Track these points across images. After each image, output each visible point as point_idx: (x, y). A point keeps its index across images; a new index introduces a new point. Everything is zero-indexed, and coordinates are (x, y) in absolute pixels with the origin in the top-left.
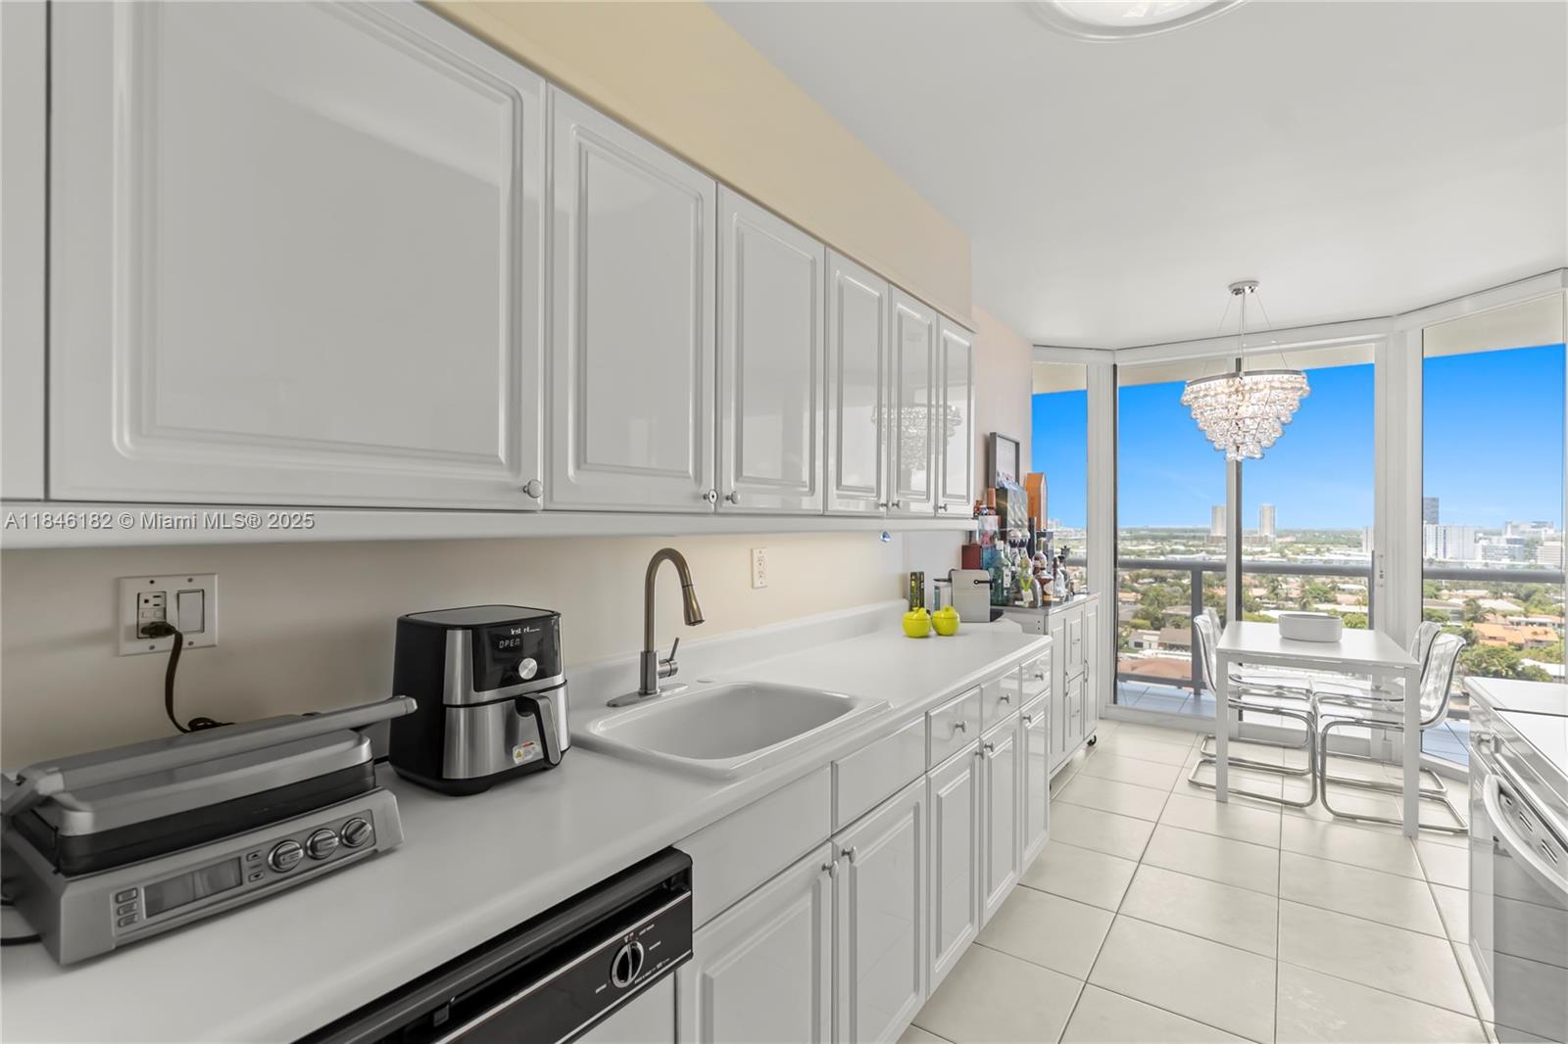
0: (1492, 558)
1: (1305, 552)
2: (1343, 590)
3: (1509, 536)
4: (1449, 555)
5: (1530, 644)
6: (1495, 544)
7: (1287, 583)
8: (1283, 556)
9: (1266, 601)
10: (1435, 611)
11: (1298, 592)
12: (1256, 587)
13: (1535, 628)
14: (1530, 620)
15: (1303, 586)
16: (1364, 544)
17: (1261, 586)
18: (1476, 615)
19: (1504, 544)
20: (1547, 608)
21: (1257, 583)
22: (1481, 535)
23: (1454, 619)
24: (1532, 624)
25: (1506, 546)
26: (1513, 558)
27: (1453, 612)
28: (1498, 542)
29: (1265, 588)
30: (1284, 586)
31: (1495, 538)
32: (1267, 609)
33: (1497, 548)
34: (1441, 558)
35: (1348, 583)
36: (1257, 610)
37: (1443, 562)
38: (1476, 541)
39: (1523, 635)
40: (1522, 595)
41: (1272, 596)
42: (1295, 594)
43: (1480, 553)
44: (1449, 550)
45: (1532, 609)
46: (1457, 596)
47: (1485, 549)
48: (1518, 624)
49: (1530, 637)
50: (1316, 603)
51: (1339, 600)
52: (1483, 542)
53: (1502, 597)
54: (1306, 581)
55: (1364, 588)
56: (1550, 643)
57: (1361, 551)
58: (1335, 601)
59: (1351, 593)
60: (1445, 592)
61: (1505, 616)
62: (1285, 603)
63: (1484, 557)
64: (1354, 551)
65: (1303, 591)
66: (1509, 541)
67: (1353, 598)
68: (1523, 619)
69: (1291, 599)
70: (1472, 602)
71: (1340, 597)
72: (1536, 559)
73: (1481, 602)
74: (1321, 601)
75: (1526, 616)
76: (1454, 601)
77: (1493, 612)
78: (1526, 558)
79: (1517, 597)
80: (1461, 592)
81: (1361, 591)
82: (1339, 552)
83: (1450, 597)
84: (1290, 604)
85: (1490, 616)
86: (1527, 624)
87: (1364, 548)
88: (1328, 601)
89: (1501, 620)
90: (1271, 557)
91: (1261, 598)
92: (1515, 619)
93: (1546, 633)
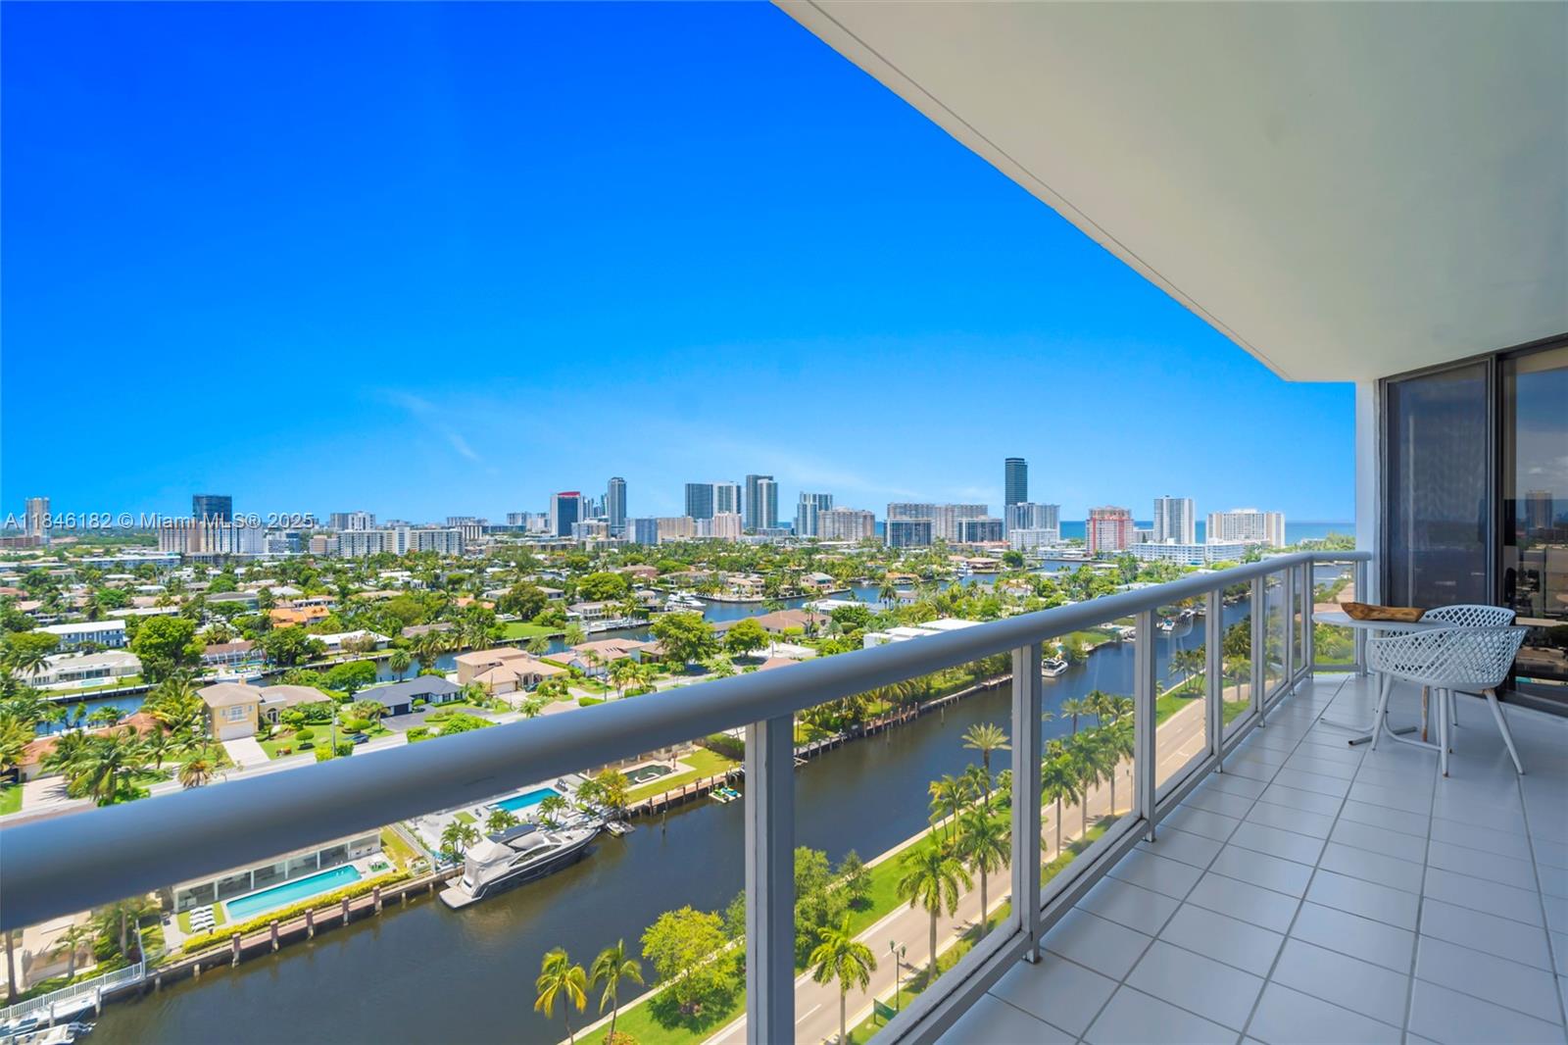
0: (277, 550)
1: (92, 555)
2: (141, 592)
3: (288, 531)
4: (242, 550)
5: (311, 622)
6: (278, 539)
7: (69, 590)
8: (62, 559)
9: (41, 615)
10: (234, 603)
11: (86, 599)
12: (24, 599)
13: (313, 607)
14: (310, 601)
15: (92, 593)
16: (161, 542)
17: (33, 598)
18: (268, 601)
19: (284, 539)
20: (320, 590)
21: (27, 594)
22: (266, 531)
23: (252, 608)
24: (310, 604)
25: (288, 540)
26: (292, 550)
27: (250, 602)
28: (280, 537)
29: (39, 600)
30: (66, 595)
31: (278, 533)
32: (44, 624)
33: (280, 542)
34: (235, 553)
35: (146, 584)
36: (31, 628)
37: (238, 557)
38: (265, 537)
39: (306, 614)
40: (301, 580)
41: (50, 607)
42: (81, 602)
43: (267, 547)
44: (242, 545)
45: (309, 592)
46: (251, 587)
47: (271, 543)
48: (301, 605)
49: (310, 615)
50: (109, 609)
51: (135, 603)
52: (269, 537)
53: (287, 584)
54: (96, 586)
55: (163, 588)
56: (325, 618)
57: (157, 550)
58: (131, 605)
59: (149, 594)
60: (241, 584)
61: (291, 601)
62: (68, 614)
63: (271, 550)
64: (148, 551)
65: (92, 599)
66: (288, 536)
67: (153, 600)
68: (305, 601)
69: (77, 609)
70: (265, 590)
71: (137, 600)
72: (308, 550)
73: (271, 590)
74: (115, 608)
75: (307, 598)
76: (250, 591)
77: (283, 597)
78: (302, 549)
79: (298, 583)
80: (254, 583)
81: (160, 591)
82: (132, 552)
83: (246, 588)
84: (75, 615)
85: (280, 602)
86: (307, 605)
87: (160, 547)
88: (122, 606)
89: (288, 602)
90: (44, 562)
91: (33, 612)
92: (300, 601)
93: (322, 610)
